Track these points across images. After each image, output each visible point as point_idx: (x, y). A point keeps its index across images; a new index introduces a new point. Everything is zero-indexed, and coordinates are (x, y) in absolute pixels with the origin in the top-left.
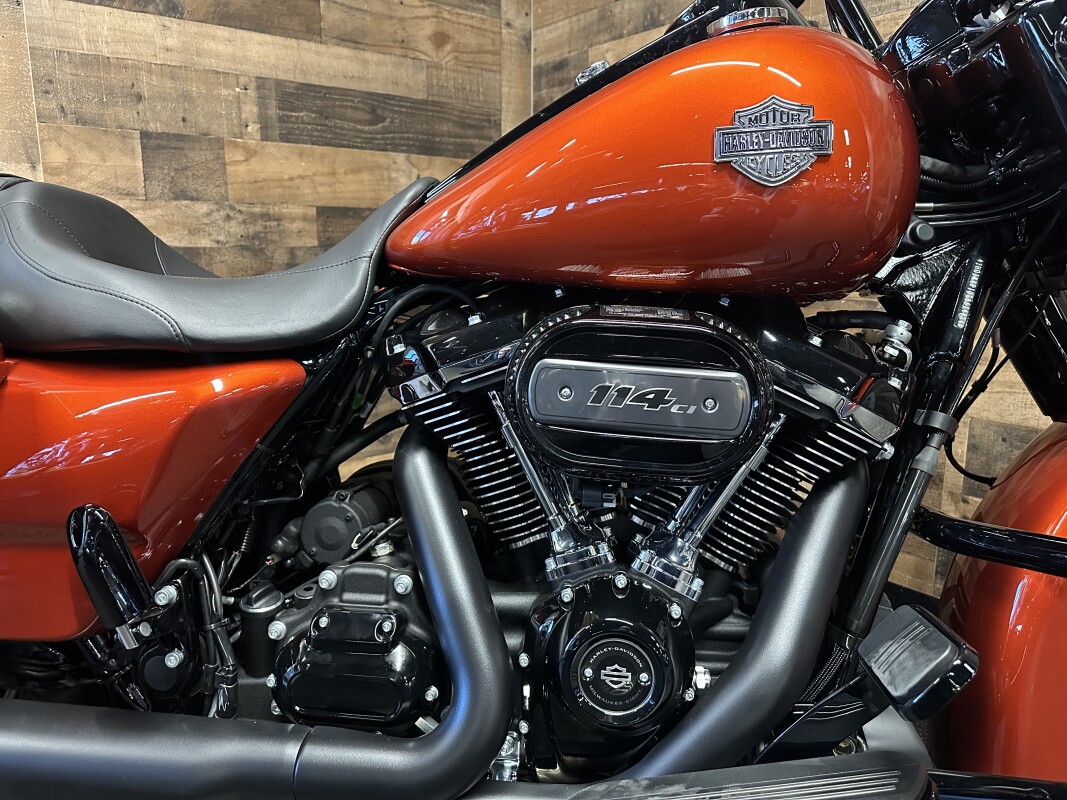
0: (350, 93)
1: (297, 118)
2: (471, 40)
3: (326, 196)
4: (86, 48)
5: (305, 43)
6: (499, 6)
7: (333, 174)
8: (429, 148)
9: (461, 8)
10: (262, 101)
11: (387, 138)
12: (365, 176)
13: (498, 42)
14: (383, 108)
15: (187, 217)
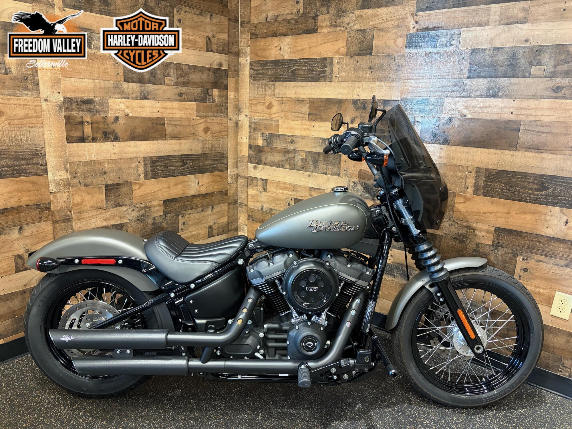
0: (175, 156)
1: (157, 169)
2: (217, 128)
3: (166, 196)
4: (88, 159)
5: (160, 141)
6: (227, 113)
7: (169, 187)
8: (202, 171)
9: (214, 117)
10: (145, 165)
11: (188, 170)
12: (180, 186)
13: (226, 127)
14: (187, 160)
15: (120, 213)
